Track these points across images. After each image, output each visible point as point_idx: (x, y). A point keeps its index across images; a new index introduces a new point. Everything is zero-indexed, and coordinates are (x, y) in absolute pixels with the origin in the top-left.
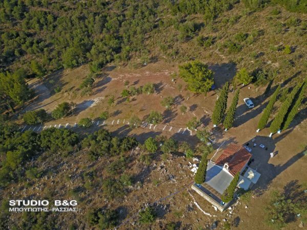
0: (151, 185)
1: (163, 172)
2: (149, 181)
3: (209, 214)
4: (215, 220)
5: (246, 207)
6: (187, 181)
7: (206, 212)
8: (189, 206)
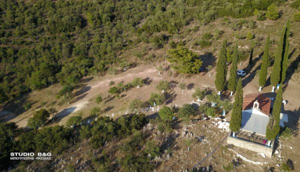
0: (181, 152)
1: (189, 136)
2: (178, 148)
3: (259, 163)
4: (269, 167)
5: (291, 148)
6: (219, 138)
7: (256, 161)
8: (234, 161)
